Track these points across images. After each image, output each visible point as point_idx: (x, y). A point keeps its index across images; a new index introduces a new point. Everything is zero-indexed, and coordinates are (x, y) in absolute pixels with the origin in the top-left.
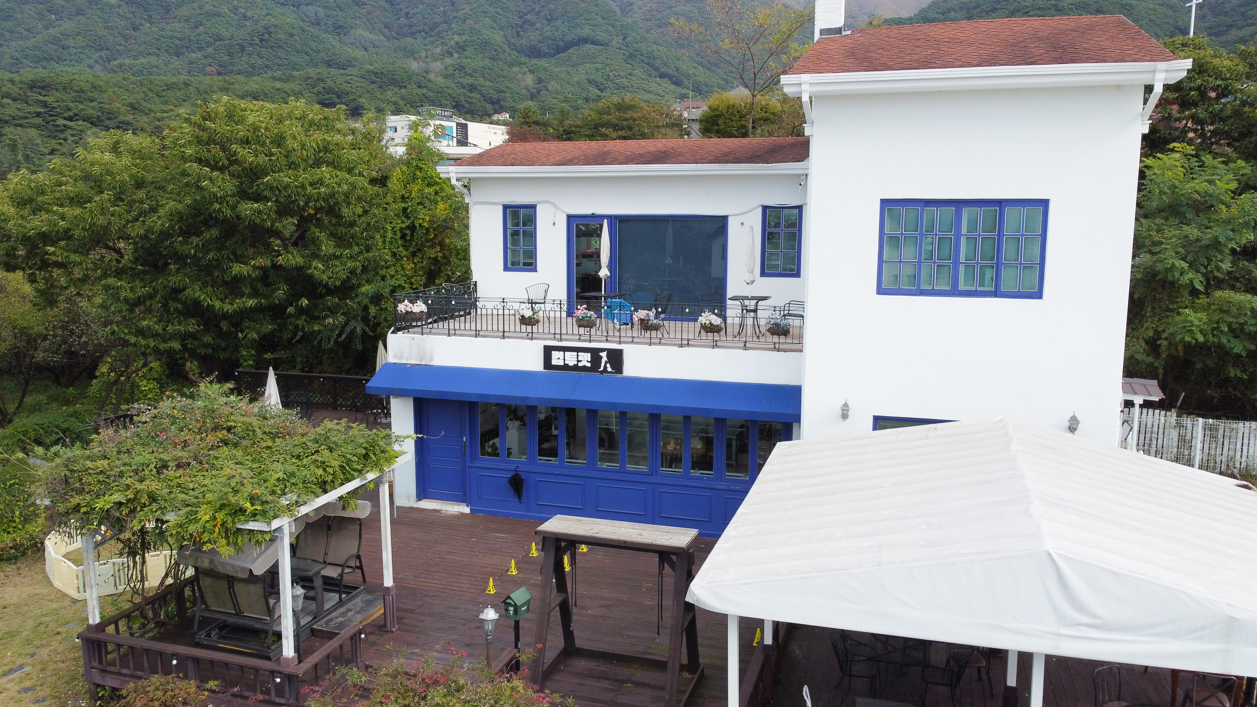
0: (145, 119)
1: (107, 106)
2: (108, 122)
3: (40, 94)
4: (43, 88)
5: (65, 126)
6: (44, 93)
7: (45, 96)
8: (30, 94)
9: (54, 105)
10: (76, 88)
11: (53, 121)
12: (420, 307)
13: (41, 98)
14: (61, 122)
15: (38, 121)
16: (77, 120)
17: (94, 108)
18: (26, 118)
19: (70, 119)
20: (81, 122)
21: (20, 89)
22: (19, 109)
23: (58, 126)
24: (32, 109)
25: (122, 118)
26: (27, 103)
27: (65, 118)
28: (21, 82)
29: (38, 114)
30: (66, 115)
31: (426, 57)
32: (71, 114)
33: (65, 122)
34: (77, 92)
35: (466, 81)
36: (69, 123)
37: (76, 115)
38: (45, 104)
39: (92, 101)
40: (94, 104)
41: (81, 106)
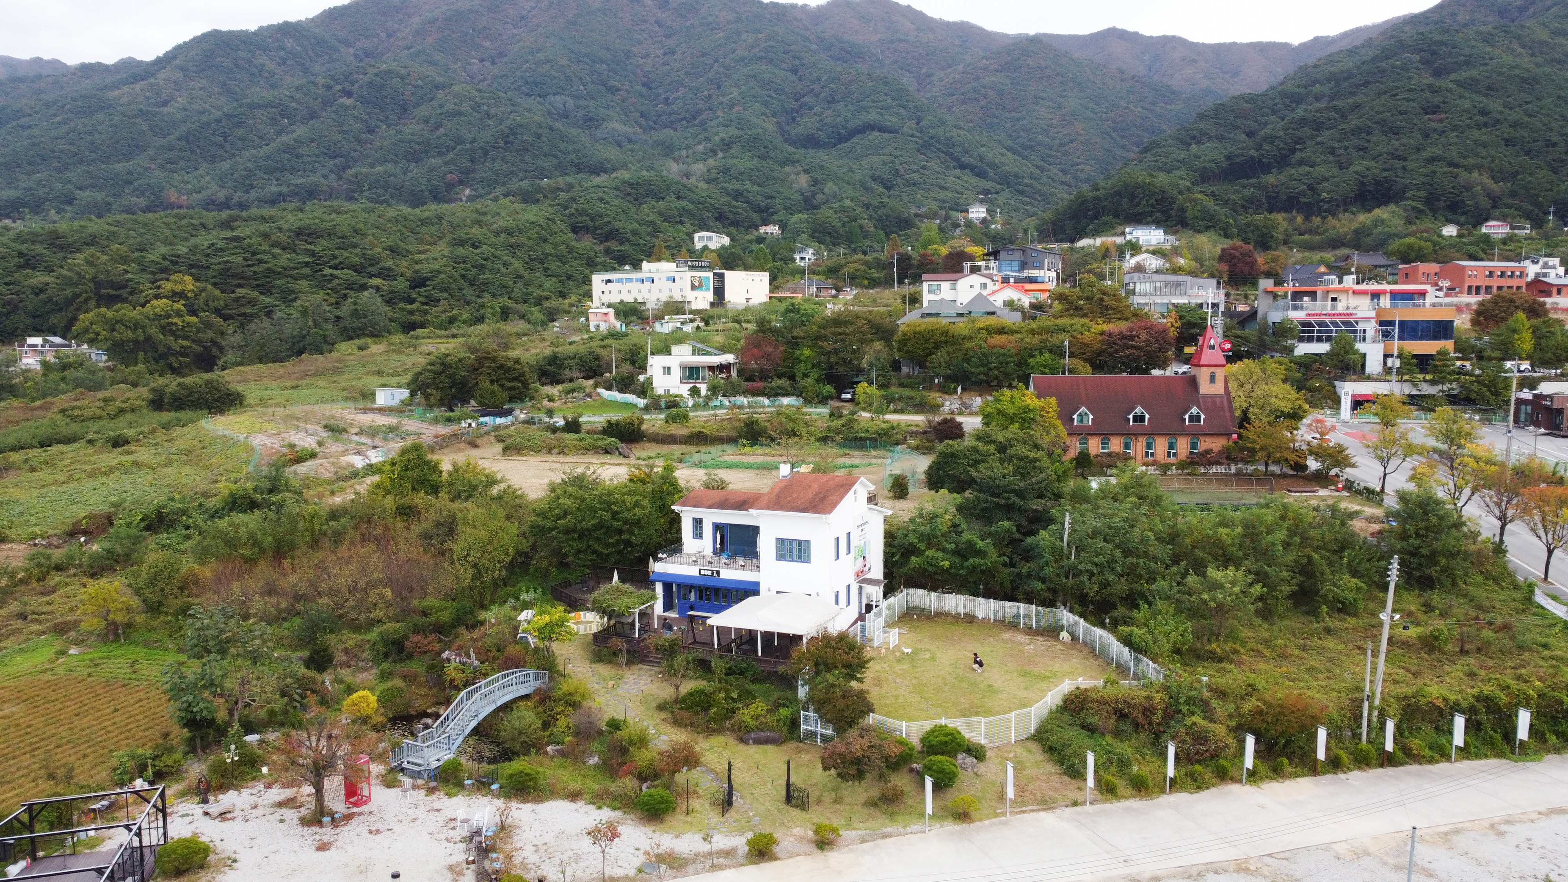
0: (405, 263)
1: (369, 252)
2: (370, 269)
3: (306, 241)
4: (309, 235)
5: (331, 275)
6: (310, 240)
7: (310, 244)
8: (297, 242)
9: (322, 254)
10: (339, 234)
11: (321, 270)
12: (665, 556)
13: (309, 247)
14: (328, 271)
15: (307, 271)
16: (343, 268)
17: (357, 255)
18: (296, 268)
19: (335, 267)
20: (346, 271)
21: (289, 237)
22: (289, 260)
23: (325, 275)
24: (301, 258)
25: (383, 264)
26: (295, 251)
27: (331, 267)
28: (289, 230)
29: (307, 264)
30: (332, 263)
31: (687, 157)
32: (337, 262)
33: (331, 271)
34: (340, 238)
35: (732, 186)
36: (336, 272)
37: (341, 263)
38: (313, 254)
39: (355, 247)
40: (358, 250)
41: (346, 254)
